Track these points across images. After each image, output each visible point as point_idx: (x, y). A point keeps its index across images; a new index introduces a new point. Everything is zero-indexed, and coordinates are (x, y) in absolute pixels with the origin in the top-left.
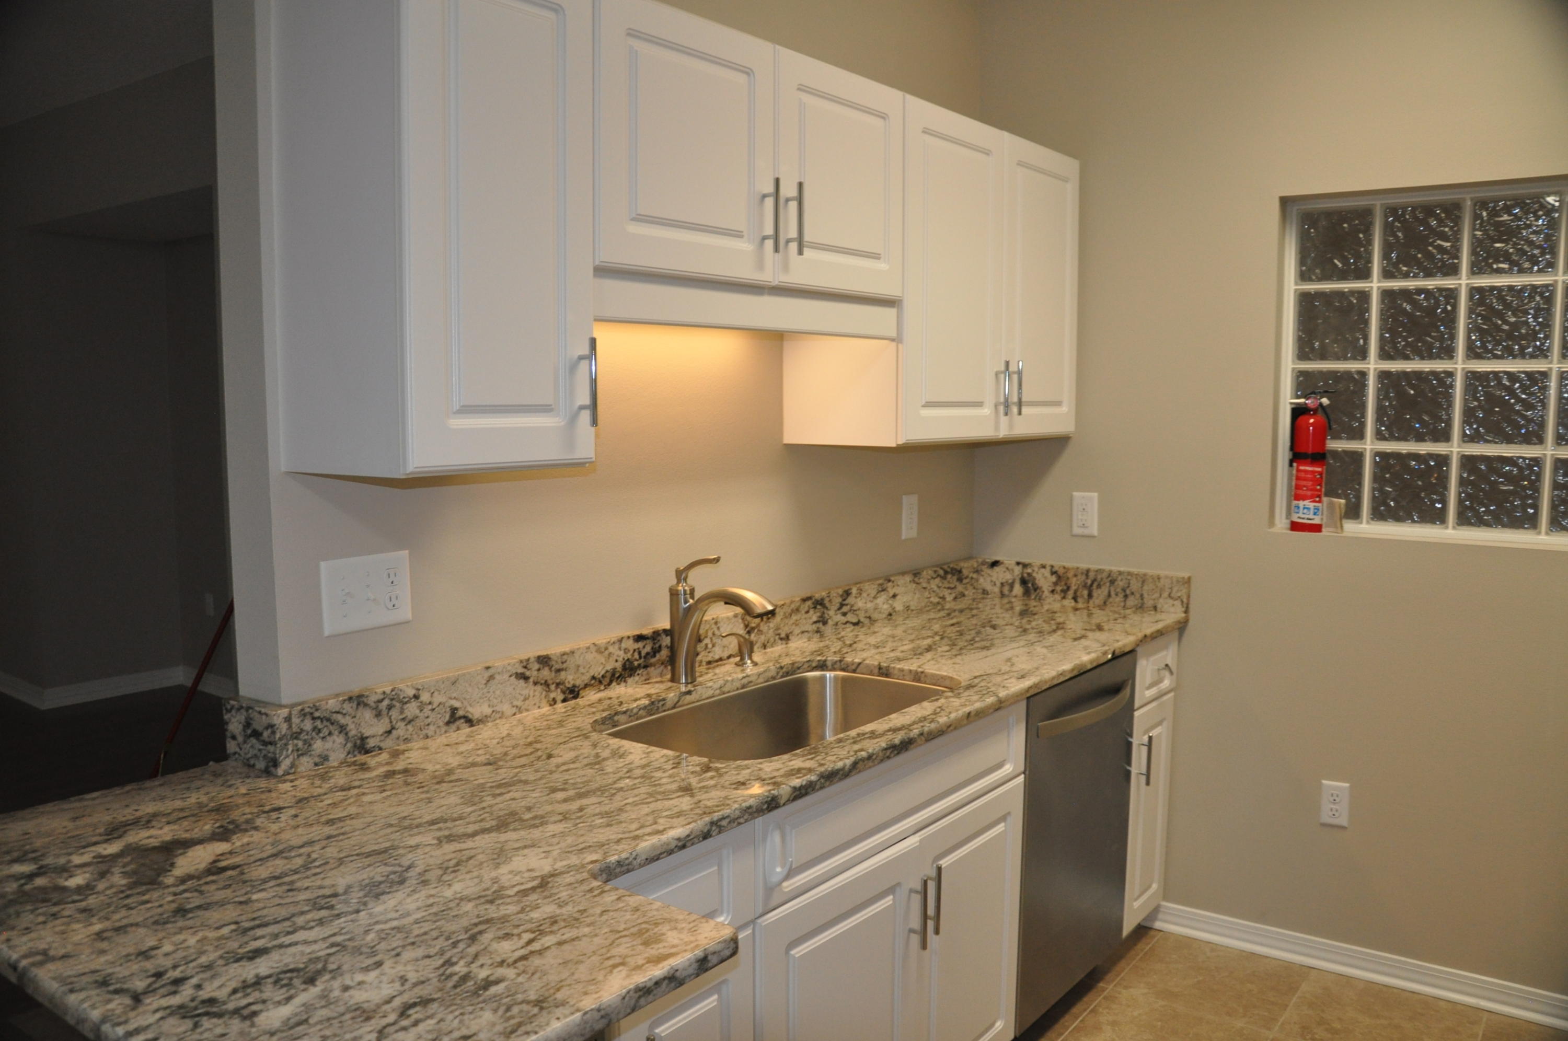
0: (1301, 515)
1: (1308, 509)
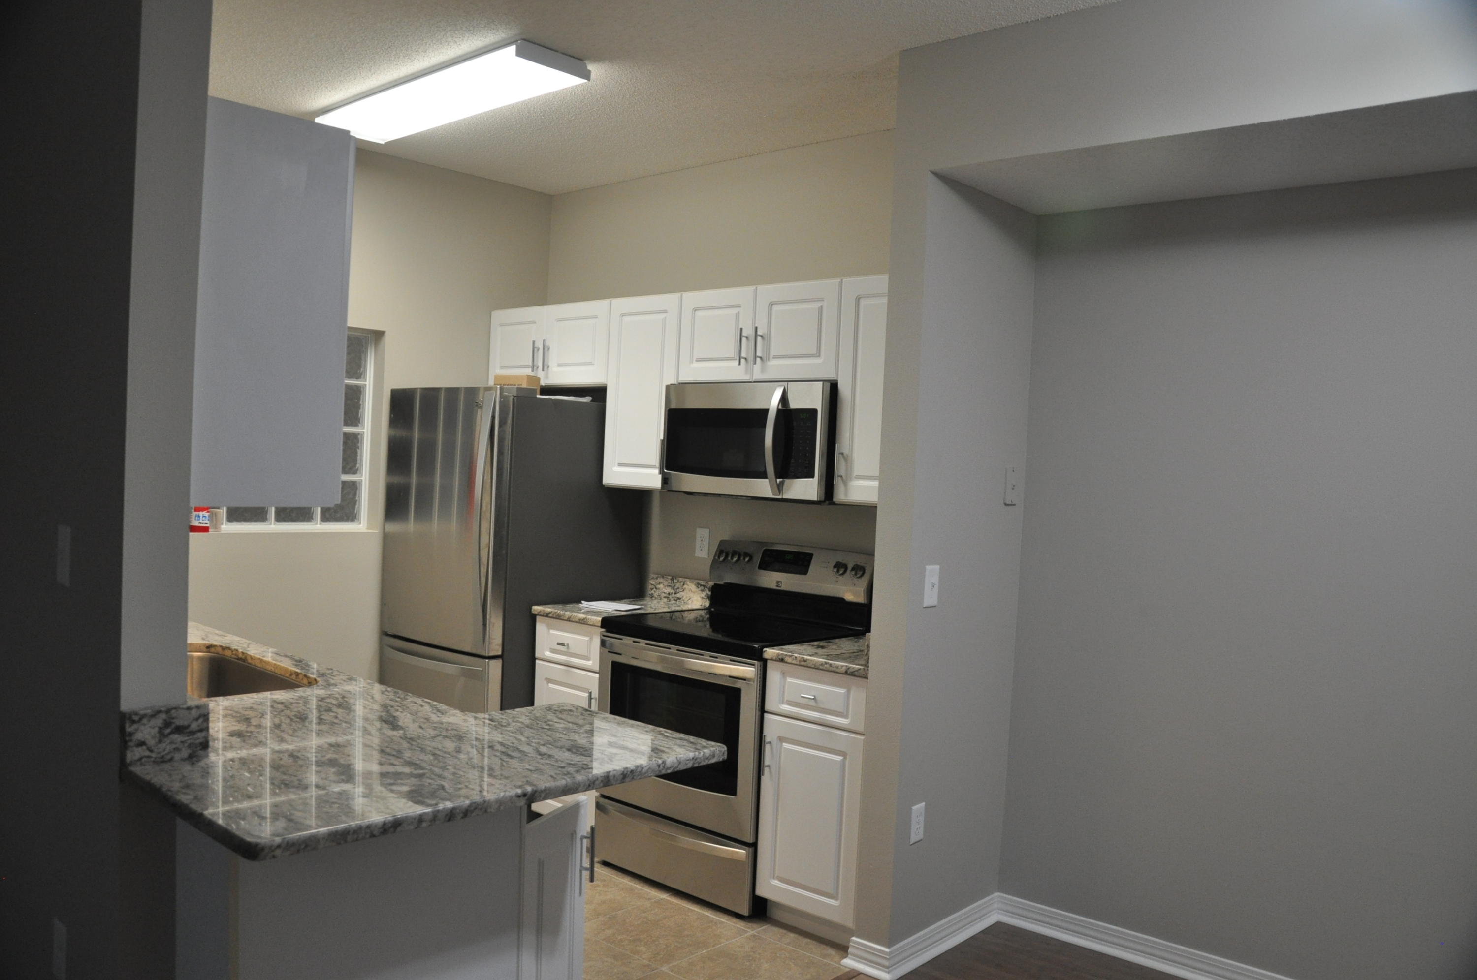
0: (201, 521)
1: (205, 517)
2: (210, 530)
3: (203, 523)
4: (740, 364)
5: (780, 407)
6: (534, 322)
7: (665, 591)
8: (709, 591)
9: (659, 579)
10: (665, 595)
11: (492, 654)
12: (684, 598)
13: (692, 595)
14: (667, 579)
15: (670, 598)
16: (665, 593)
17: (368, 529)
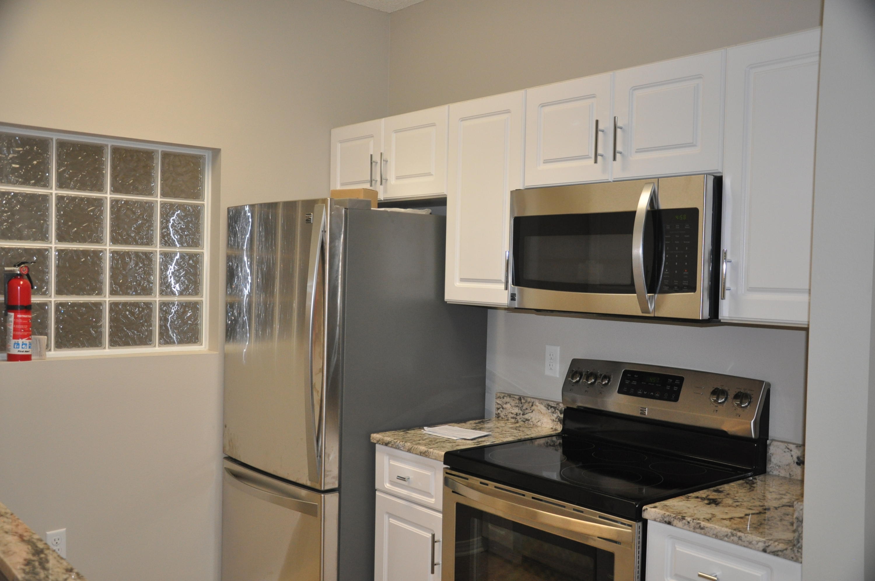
0: (20, 349)
1: (27, 344)
2: (33, 358)
3: (23, 352)
4: (596, 162)
5: (649, 209)
6: (372, 136)
7: (513, 412)
8: (561, 413)
9: (505, 398)
10: (513, 416)
11: (327, 487)
12: (533, 419)
13: (541, 417)
14: (515, 399)
15: (518, 419)
16: (512, 413)
17: (209, 350)
